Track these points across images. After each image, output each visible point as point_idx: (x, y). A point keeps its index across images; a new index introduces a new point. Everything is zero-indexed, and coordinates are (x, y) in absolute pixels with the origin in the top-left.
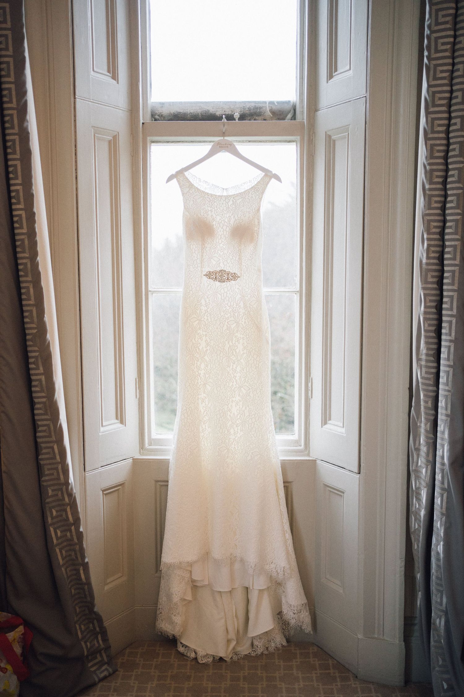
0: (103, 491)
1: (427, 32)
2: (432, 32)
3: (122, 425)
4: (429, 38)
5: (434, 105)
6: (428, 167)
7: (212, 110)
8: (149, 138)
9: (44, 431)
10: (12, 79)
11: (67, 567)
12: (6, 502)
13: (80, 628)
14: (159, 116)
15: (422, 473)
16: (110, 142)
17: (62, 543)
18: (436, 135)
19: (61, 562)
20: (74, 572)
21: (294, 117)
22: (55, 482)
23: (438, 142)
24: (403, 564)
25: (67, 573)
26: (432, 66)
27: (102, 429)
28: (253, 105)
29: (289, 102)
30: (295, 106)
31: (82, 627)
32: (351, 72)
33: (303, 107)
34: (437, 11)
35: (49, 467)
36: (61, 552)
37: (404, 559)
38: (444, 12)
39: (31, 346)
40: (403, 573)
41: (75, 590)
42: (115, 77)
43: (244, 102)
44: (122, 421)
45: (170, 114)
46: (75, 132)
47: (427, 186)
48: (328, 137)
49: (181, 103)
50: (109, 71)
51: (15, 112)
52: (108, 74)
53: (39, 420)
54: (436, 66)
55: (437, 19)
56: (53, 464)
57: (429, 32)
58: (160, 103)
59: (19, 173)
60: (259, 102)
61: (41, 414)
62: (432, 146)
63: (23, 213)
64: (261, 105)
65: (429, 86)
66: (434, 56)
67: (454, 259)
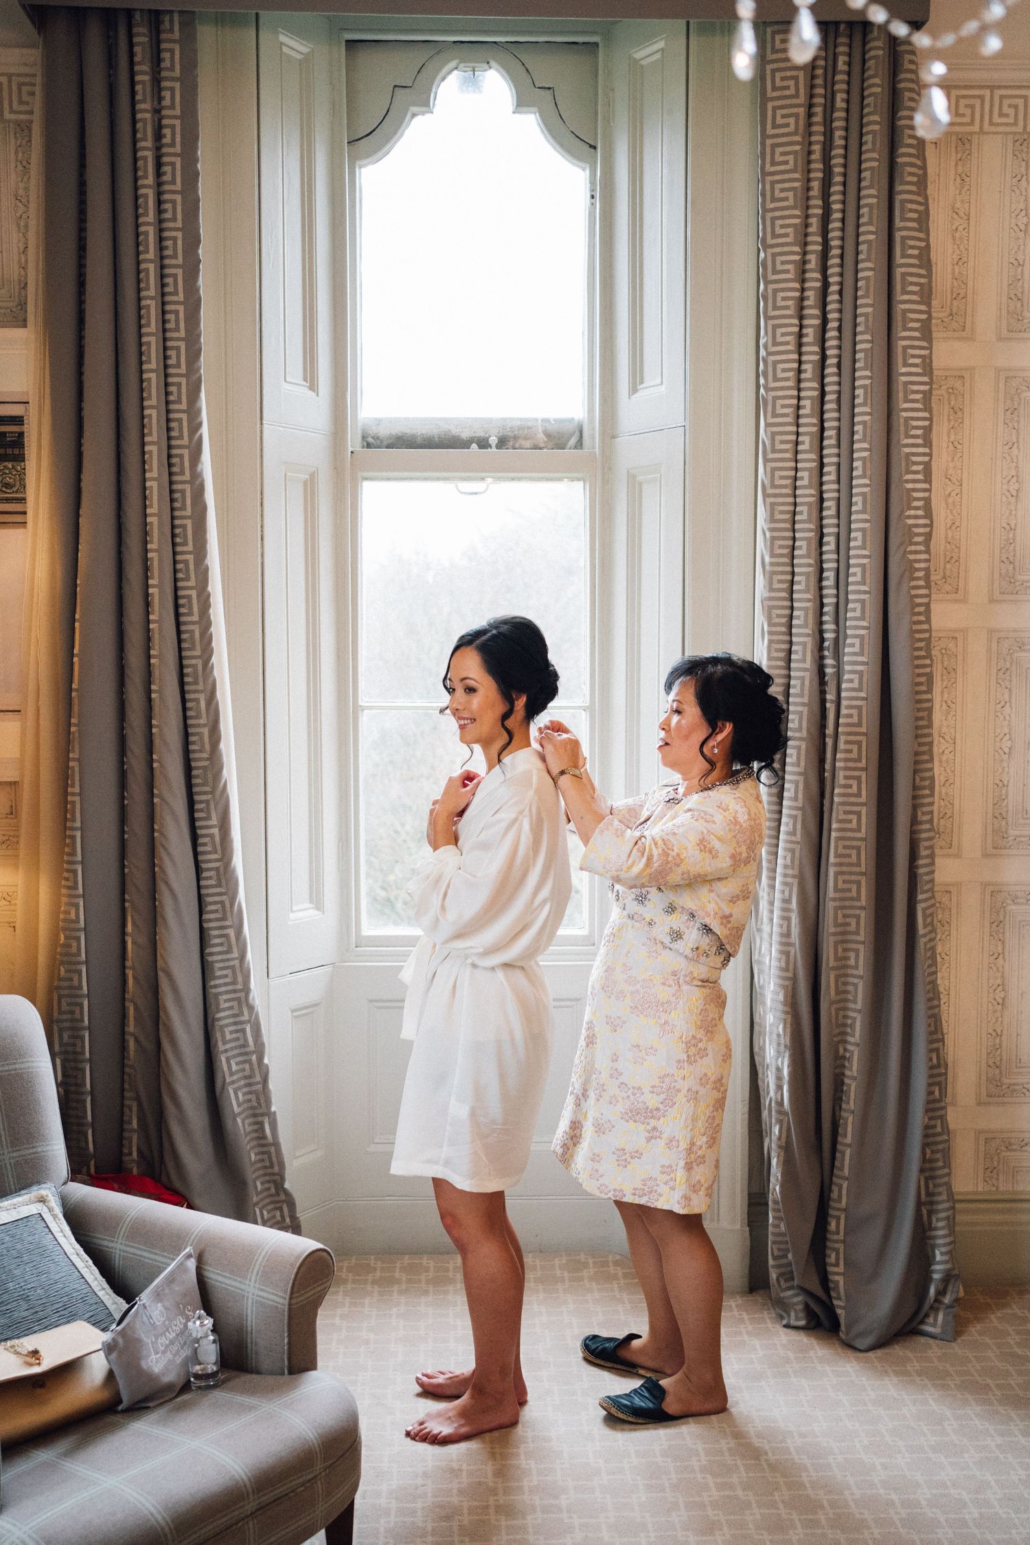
0: (293, 1011)
1: (763, 353)
2: (769, 354)
3: (318, 912)
4: (765, 361)
5: (774, 451)
6: (768, 534)
7: (455, 431)
8: (360, 474)
9: (216, 911)
10: (184, 406)
11: (247, 1117)
12: (161, 1013)
13: (262, 1214)
14: (373, 438)
15: (765, 963)
16: (305, 483)
17: (238, 1080)
18: (778, 491)
19: (236, 1109)
20: (256, 1127)
21: (580, 444)
22: (230, 988)
23: (781, 500)
24: (746, 1109)
25: (244, 1126)
26: (770, 399)
27: (292, 916)
28: (518, 423)
29: (573, 419)
30: (581, 426)
31: (265, 1213)
32: (663, 388)
33: (594, 429)
34: (775, 327)
35: (221, 965)
36: (236, 1094)
37: (747, 1102)
38: (784, 330)
39: (198, 785)
40: (746, 1122)
41: (256, 1154)
42: (313, 387)
43: (504, 420)
44: (319, 906)
45: (390, 437)
46: (262, 473)
47: (767, 559)
48: (631, 477)
49: (407, 419)
50: (305, 380)
51: (187, 451)
52: (305, 383)
53: (208, 895)
54: (775, 399)
55: (774, 337)
56: (228, 960)
57: (765, 354)
58: (376, 419)
59: (190, 537)
60: (527, 420)
61: (212, 886)
62: (773, 505)
63: (194, 593)
64: (530, 424)
65: (767, 425)
66: (772, 385)
67: (804, 661)
